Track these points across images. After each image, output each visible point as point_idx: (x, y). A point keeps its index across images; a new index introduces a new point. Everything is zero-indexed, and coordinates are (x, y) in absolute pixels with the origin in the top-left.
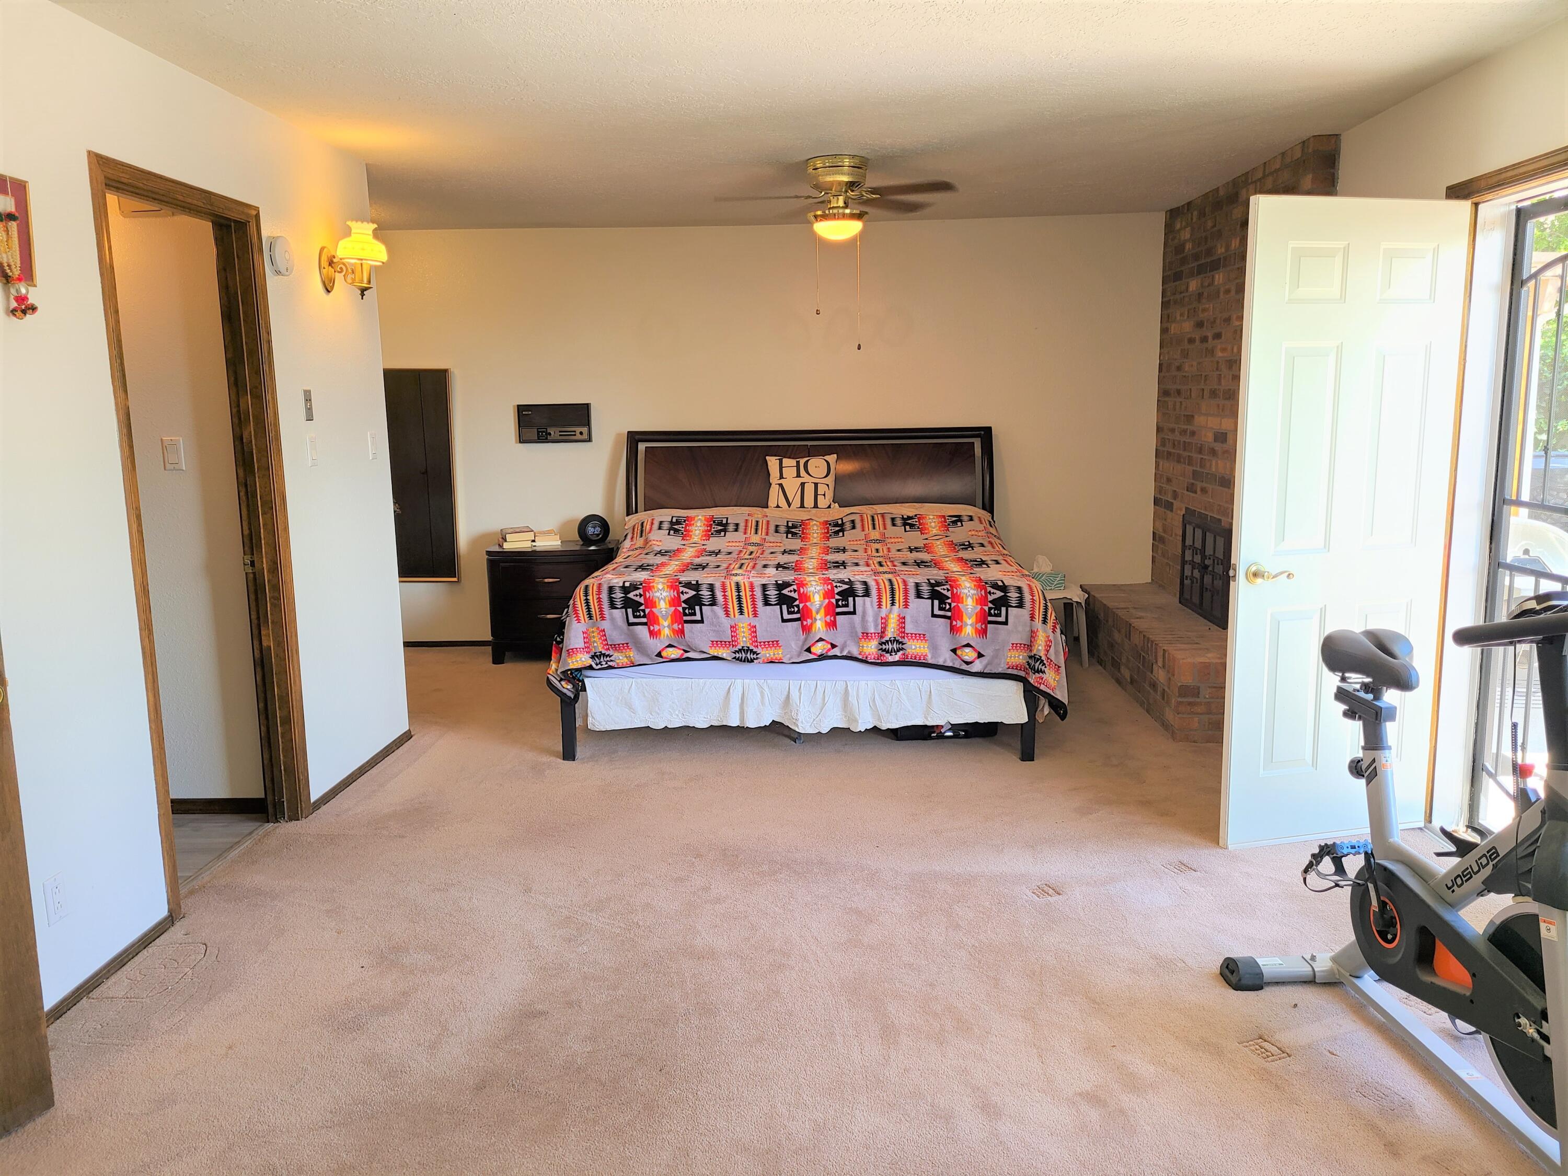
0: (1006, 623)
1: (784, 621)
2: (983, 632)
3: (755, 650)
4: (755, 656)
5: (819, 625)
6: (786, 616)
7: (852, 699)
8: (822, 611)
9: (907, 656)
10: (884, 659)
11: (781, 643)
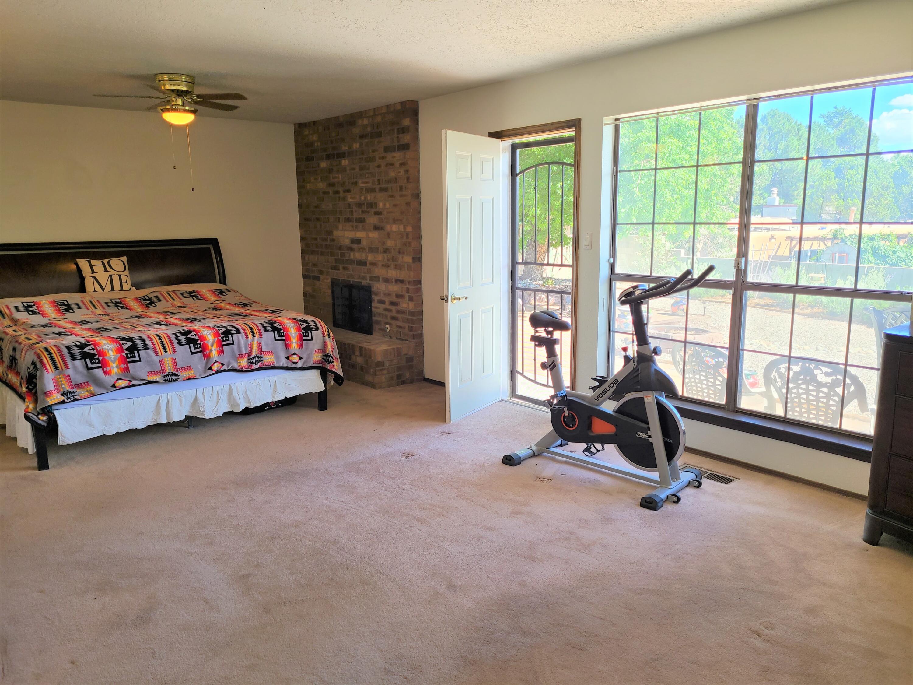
0: (311, 339)
1: (192, 353)
2: (301, 346)
3: (176, 373)
4: (177, 377)
5: (214, 353)
6: (193, 351)
7: (235, 394)
8: (215, 345)
9: (264, 364)
10: (252, 368)
11: (192, 367)
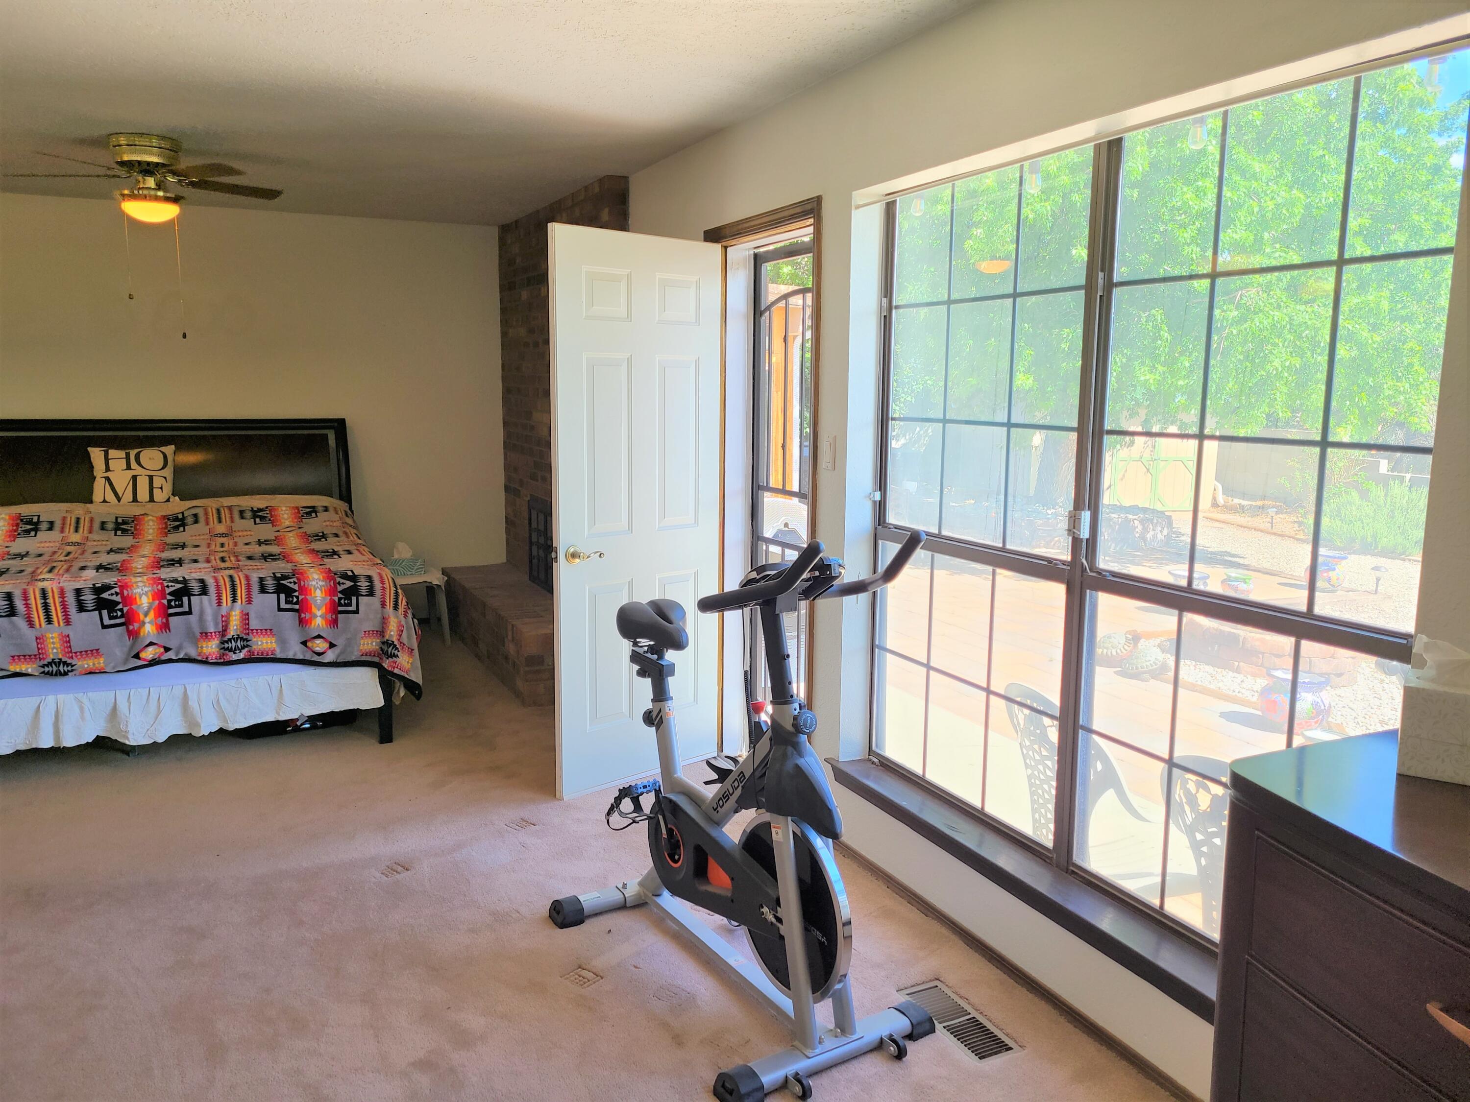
0: (357, 612)
1: (104, 627)
2: (334, 623)
3: (69, 661)
4: (70, 668)
5: (149, 629)
6: (107, 621)
7: (193, 703)
8: (152, 614)
9: (253, 653)
10: (227, 658)
11: (101, 651)
